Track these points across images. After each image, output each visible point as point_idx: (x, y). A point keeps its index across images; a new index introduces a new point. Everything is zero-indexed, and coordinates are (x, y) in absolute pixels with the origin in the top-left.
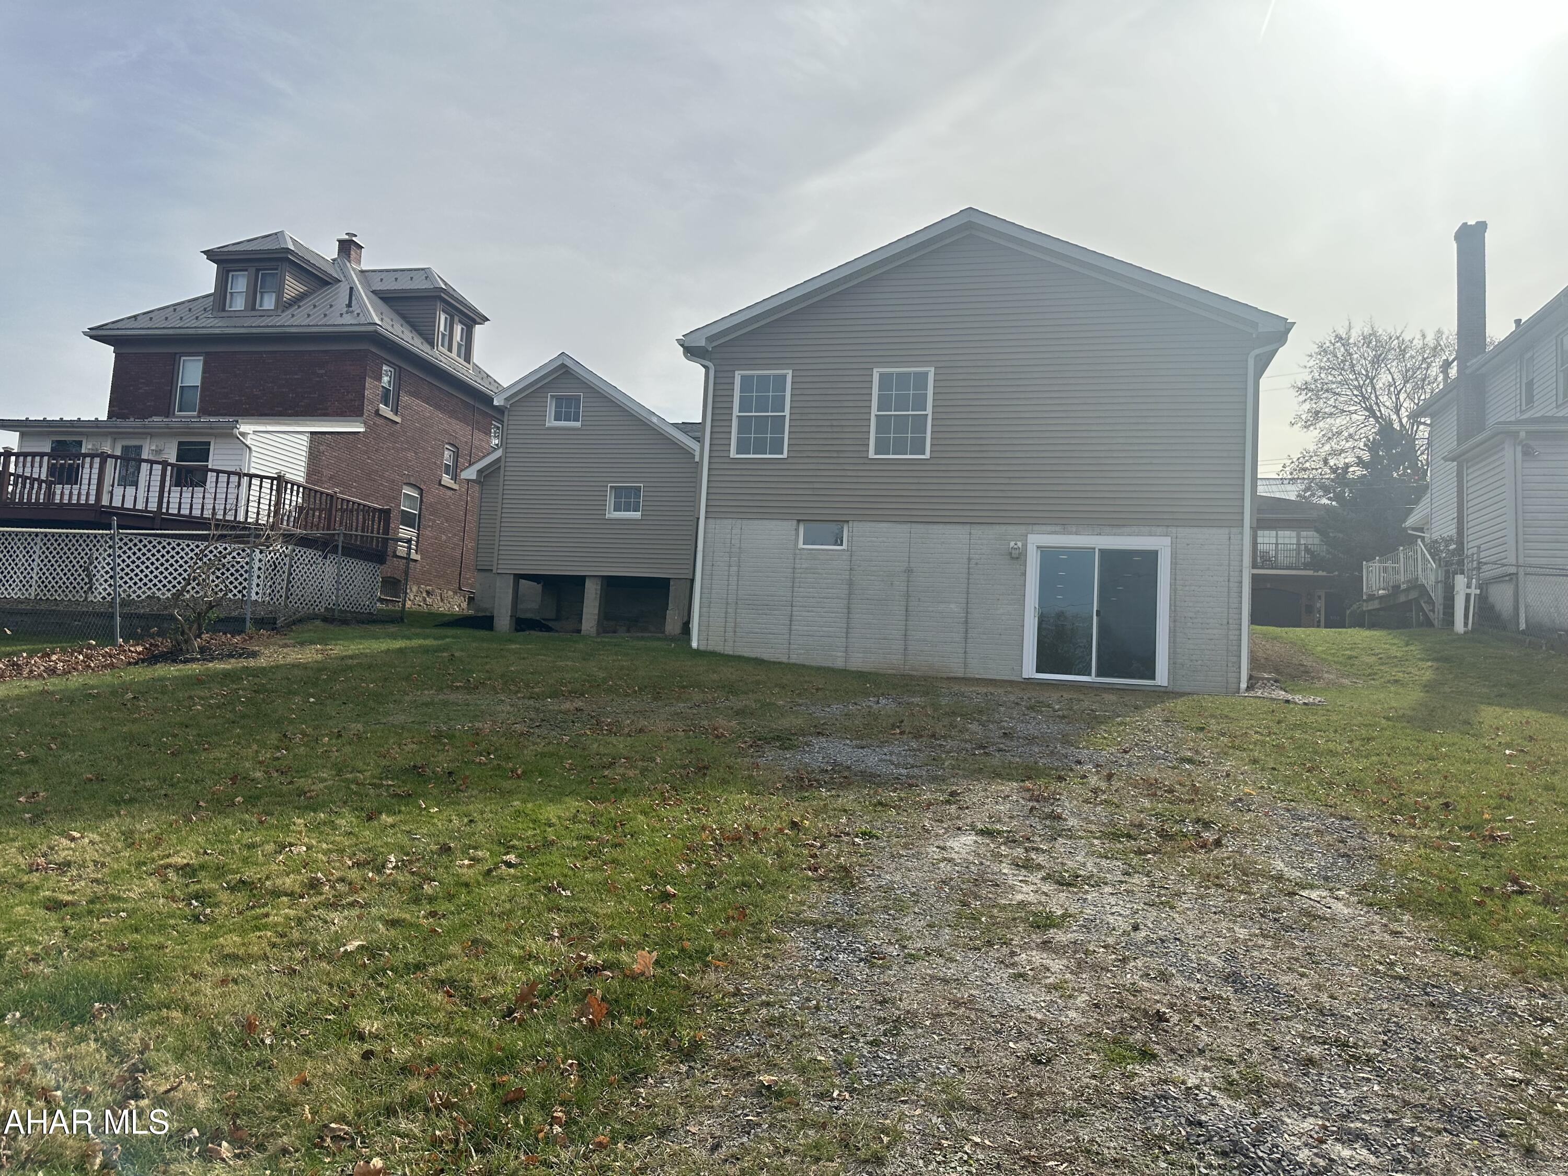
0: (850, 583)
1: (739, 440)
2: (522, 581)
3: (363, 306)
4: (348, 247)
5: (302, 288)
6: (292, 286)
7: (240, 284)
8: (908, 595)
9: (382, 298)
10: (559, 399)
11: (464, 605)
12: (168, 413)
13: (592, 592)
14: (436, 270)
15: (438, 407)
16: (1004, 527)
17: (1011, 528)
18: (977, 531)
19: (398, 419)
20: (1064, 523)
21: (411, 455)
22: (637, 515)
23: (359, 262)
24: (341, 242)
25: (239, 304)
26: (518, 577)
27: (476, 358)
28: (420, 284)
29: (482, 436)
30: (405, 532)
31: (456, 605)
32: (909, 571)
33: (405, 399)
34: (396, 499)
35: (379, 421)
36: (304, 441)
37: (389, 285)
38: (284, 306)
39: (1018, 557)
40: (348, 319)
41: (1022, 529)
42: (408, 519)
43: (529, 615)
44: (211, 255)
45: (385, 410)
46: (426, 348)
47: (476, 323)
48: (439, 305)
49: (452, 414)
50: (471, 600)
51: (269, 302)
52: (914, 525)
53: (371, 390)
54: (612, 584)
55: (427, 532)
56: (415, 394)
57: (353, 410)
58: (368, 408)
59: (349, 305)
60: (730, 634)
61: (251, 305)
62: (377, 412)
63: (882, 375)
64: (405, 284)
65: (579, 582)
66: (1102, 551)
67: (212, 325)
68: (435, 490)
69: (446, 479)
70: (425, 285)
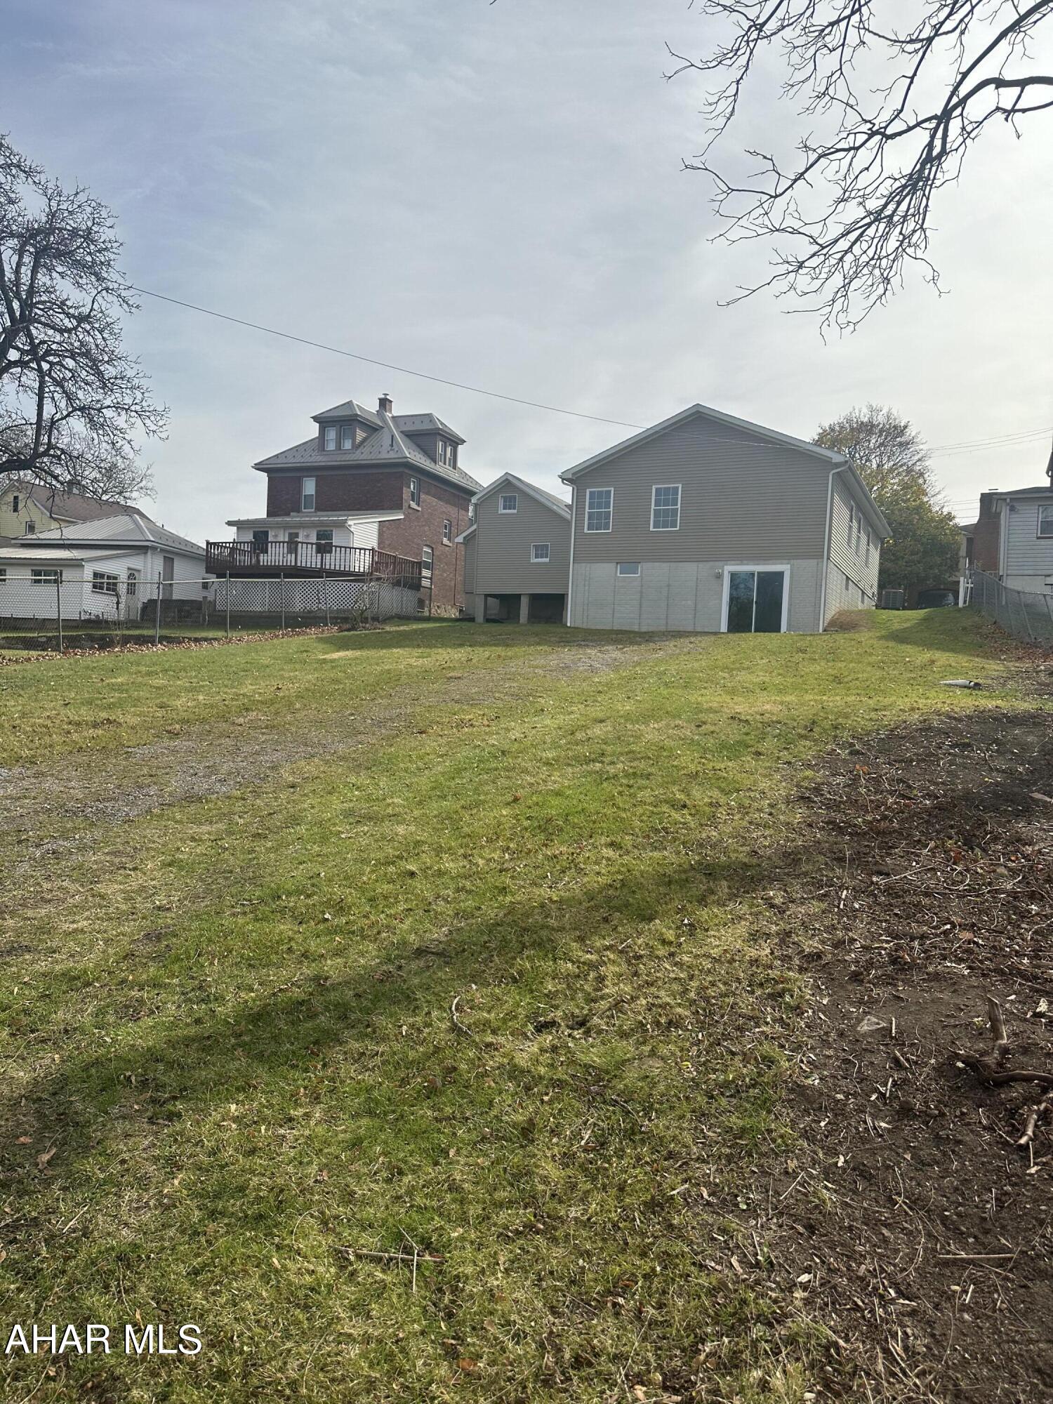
0: (641, 592)
1: (589, 524)
2: (489, 598)
3: (399, 445)
4: (384, 403)
5: (364, 435)
6: (360, 435)
7: (332, 434)
8: (668, 598)
9: (407, 436)
10: (505, 499)
11: (457, 614)
12: (298, 511)
13: (524, 602)
14: (436, 414)
15: (439, 499)
16: (713, 563)
17: (717, 563)
18: (701, 565)
19: (419, 509)
20: (741, 559)
21: (426, 528)
22: (547, 560)
23: (391, 412)
24: (381, 400)
25: (331, 446)
26: (486, 596)
27: (459, 464)
28: (426, 426)
29: (463, 512)
30: (426, 573)
31: (454, 613)
32: (669, 586)
33: (423, 496)
34: (419, 554)
35: (411, 511)
36: (376, 526)
37: (409, 427)
38: (356, 447)
39: (719, 577)
40: (392, 455)
41: (720, 564)
42: (428, 566)
43: (493, 617)
44: (315, 419)
45: (413, 505)
46: (432, 465)
47: (458, 444)
48: (439, 438)
49: (448, 502)
50: (461, 611)
51: (348, 445)
52: (671, 563)
53: (406, 494)
54: (535, 598)
55: (436, 572)
56: (428, 493)
57: (397, 505)
58: (405, 505)
59: (392, 445)
60: (585, 619)
61: (339, 447)
62: (409, 507)
63: (657, 489)
64: (419, 426)
65: (517, 597)
66: (759, 573)
67: (318, 459)
68: (440, 548)
69: (445, 541)
70: (430, 427)
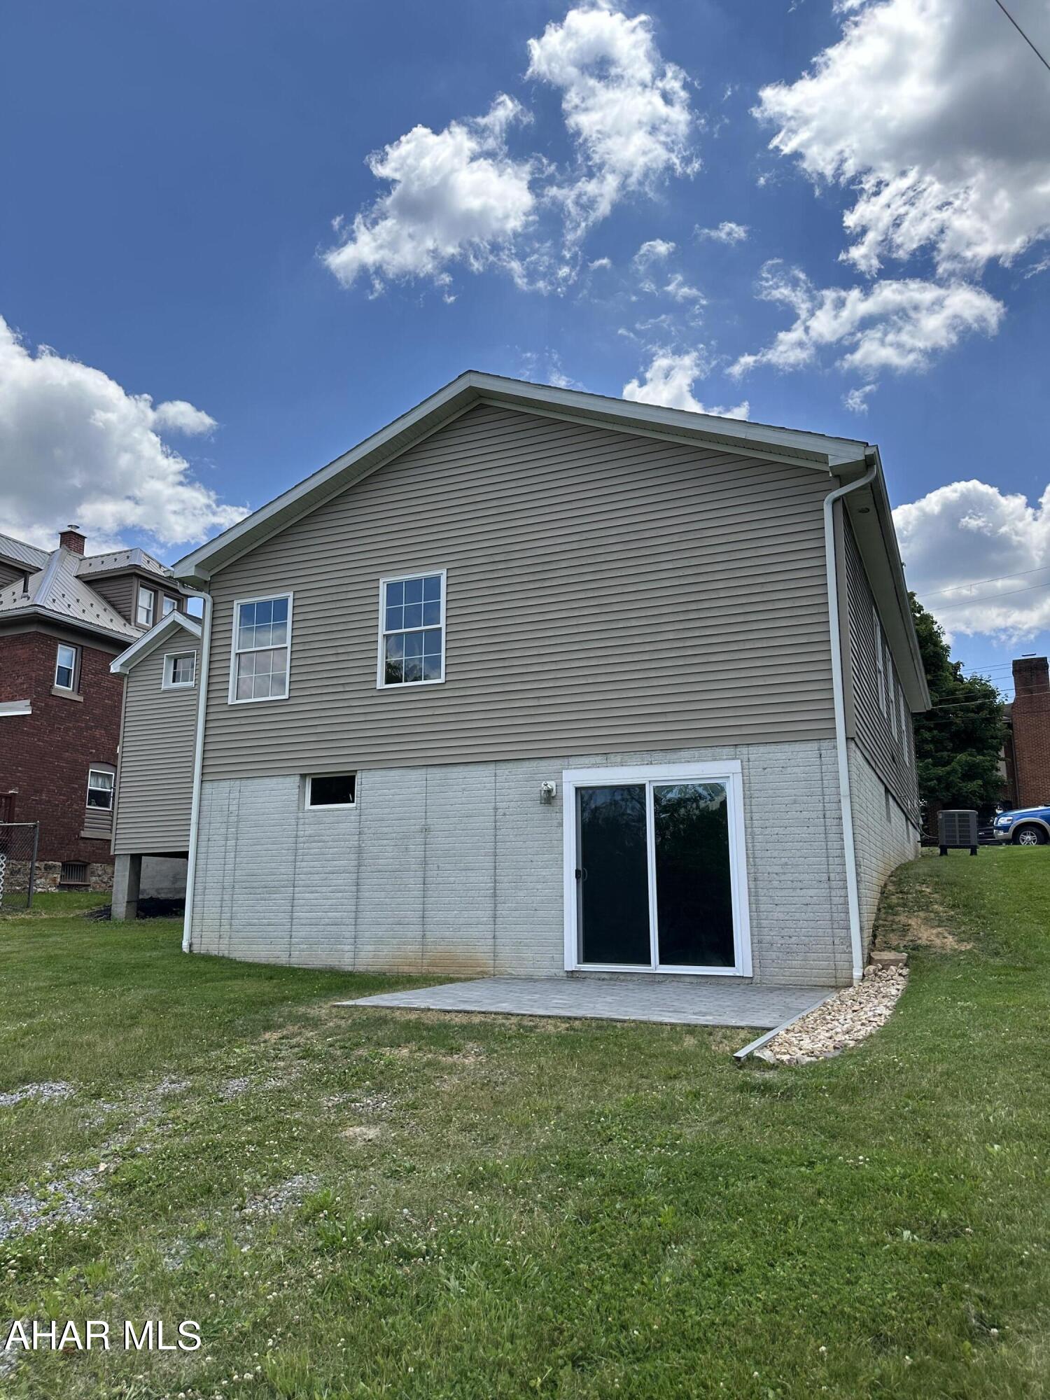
0: (360, 851)
1: (239, 682)
8: (425, 863)
10: (177, 662)
16: (534, 764)
18: (503, 771)
19: (81, 699)
20: (608, 752)
30: (95, 812)
33: (90, 676)
34: (81, 779)
35: (54, 702)
39: (549, 798)
41: (556, 764)
45: (64, 691)
48: (135, 582)
52: (430, 770)
53: (41, 671)
56: (103, 672)
57: (22, 693)
58: (37, 690)
59: (25, 591)
62: (49, 693)
63: (390, 587)
66: (656, 789)
